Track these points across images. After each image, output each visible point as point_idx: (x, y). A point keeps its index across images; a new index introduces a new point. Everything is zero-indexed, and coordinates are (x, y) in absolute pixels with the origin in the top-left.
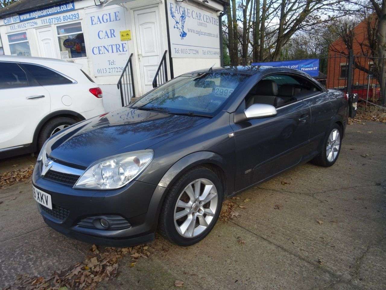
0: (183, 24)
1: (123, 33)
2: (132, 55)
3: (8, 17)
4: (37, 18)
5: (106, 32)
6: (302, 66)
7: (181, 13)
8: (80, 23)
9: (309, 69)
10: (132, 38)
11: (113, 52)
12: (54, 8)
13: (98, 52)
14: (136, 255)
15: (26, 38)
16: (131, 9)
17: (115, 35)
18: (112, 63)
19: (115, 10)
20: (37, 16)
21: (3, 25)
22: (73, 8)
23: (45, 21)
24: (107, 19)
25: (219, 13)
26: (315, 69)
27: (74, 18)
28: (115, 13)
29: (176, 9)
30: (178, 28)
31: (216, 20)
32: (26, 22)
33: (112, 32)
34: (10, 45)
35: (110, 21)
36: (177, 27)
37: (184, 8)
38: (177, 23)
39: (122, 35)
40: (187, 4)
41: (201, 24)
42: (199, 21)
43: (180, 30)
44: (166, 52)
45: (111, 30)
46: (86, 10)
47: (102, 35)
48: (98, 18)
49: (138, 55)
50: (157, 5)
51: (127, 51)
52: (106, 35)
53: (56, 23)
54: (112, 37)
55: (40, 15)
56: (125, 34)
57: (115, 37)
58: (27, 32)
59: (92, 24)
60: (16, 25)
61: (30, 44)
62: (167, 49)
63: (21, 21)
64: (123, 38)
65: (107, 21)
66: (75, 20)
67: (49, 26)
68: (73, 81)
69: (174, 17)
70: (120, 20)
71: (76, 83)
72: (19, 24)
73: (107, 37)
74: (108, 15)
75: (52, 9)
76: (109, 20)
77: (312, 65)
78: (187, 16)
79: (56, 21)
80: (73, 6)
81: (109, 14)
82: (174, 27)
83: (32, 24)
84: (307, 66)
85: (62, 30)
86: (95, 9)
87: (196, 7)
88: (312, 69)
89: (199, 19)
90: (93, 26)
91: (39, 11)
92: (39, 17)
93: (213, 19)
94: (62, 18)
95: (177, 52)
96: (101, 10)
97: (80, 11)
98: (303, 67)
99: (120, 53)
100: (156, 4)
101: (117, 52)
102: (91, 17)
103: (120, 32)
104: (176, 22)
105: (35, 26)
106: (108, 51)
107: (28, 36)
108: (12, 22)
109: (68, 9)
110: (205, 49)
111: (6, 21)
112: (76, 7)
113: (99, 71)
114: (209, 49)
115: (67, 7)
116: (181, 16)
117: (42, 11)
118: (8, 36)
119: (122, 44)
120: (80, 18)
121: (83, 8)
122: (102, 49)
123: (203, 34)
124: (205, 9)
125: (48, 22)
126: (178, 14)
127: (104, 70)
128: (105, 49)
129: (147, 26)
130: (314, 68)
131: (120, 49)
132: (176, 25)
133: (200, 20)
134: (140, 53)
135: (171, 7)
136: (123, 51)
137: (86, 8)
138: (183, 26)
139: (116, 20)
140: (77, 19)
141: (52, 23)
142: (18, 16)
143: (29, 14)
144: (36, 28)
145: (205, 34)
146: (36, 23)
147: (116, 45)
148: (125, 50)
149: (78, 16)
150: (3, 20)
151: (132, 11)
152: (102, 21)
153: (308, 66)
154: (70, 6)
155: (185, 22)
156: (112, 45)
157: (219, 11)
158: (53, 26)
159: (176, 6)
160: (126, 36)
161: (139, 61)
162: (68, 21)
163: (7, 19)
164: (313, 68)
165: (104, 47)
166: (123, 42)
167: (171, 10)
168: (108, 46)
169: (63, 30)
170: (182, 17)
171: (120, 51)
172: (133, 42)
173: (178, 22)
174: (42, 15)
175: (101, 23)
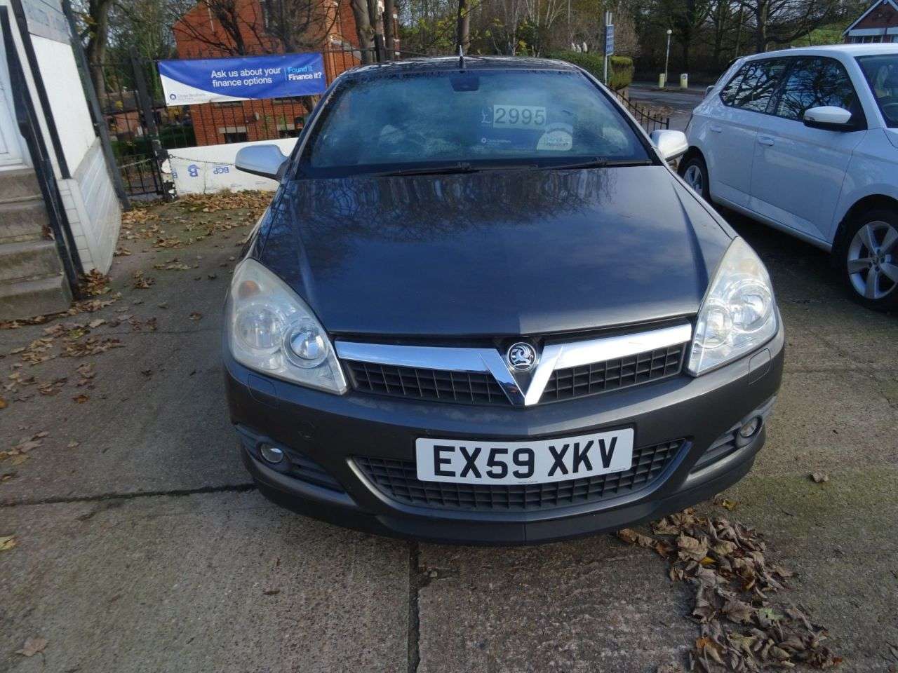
6: (289, 68)
9: (305, 77)
26: (318, 76)
77: (310, 67)
84: (299, 71)
88: (310, 77)
98: (291, 73)
130: (316, 75)
153: (303, 70)
164: (313, 74)
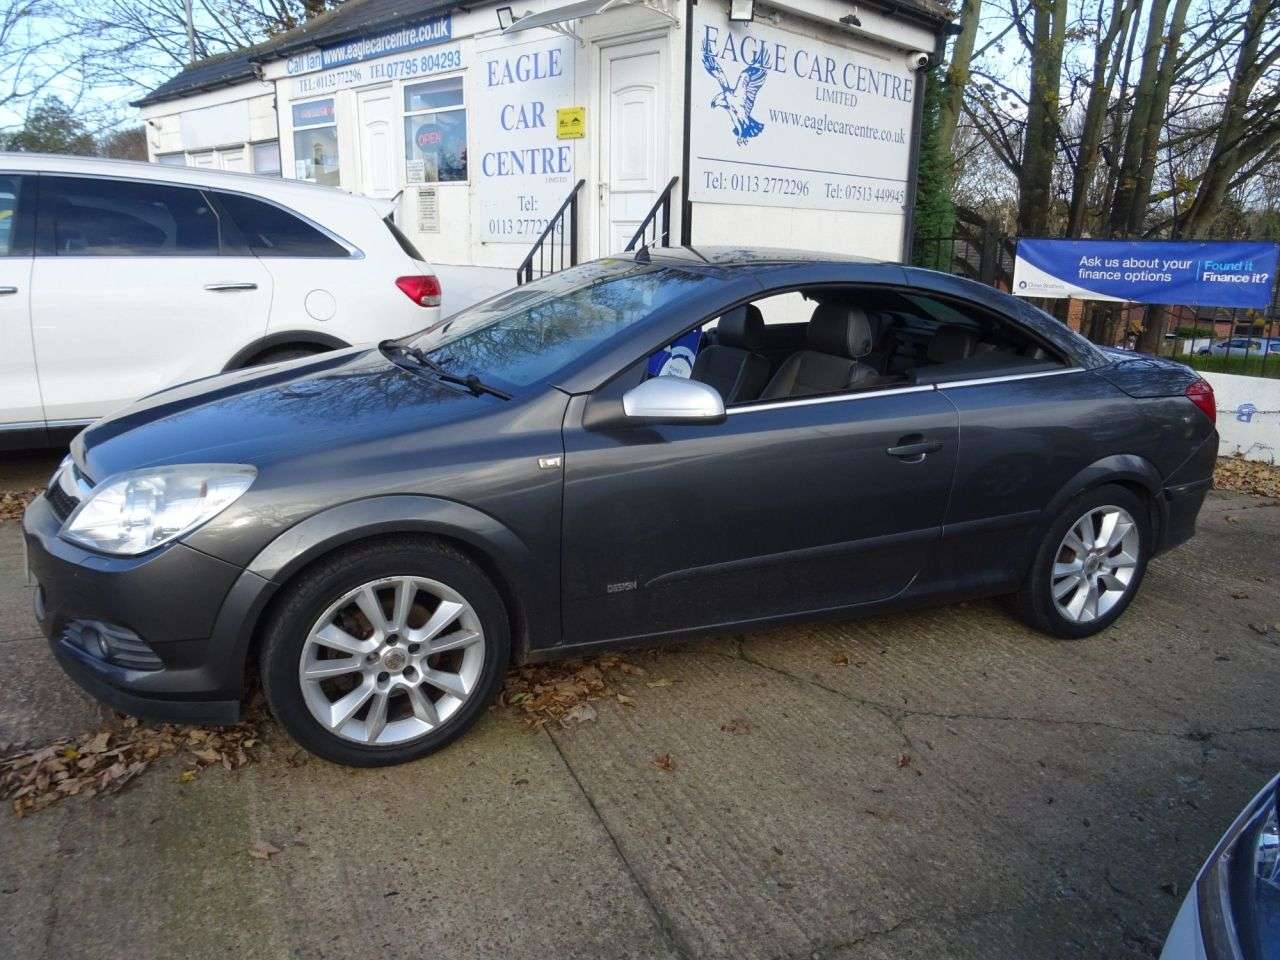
0: (751, 96)
1: (565, 114)
2: (582, 183)
3: (296, 54)
4: (362, 61)
5: (523, 110)
6: (1207, 263)
7: (749, 58)
8: (459, 80)
9: (1235, 279)
10: (586, 132)
11: (533, 172)
12: (404, 33)
13: (497, 168)
14: (210, 755)
15: (331, 117)
16: (593, 42)
17: (544, 121)
18: (527, 204)
19: (553, 45)
20: (361, 54)
21: (285, 78)
22: (446, 34)
23: (379, 68)
24: (528, 72)
25: (915, 60)
26: (1261, 279)
27: (447, 63)
28: (551, 53)
29: (729, 46)
30: (727, 107)
31: (903, 82)
32: (335, 71)
33: (538, 112)
34: (295, 133)
35: (536, 77)
36: (724, 103)
37: (763, 42)
38: (726, 89)
39: (562, 122)
40: (780, 28)
41: (833, 97)
42: (822, 85)
43: (736, 112)
44: (675, 181)
45: (534, 104)
46: (479, 41)
47: (512, 118)
48: (507, 66)
49: (600, 186)
50: (662, 32)
51: (569, 171)
52: (522, 119)
53: (405, 76)
54: (535, 125)
55: (368, 52)
56: (569, 119)
57: (543, 125)
58: (338, 99)
59: (491, 85)
60: (314, 78)
61: (341, 134)
62: (679, 173)
63: (326, 68)
64: (563, 130)
65: (528, 77)
66: (450, 69)
67: (387, 84)
68: (351, 250)
69: (715, 72)
70: (560, 74)
71: (360, 254)
72: (320, 75)
73: (522, 125)
74: (532, 57)
75: (399, 35)
76: (532, 74)
77: (1250, 265)
78: (774, 67)
79: (405, 70)
80: (449, 28)
81: (536, 55)
82: (713, 104)
83: (350, 77)
84: (1227, 268)
85: (416, 98)
86: (500, 40)
87: (816, 38)
88: (1245, 279)
89: (824, 79)
90: (492, 90)
91: (368, 42)
92: (368, 58)
93: (890, 81)
94: (419, 63)
95: (714, 183)
96: (516, 42)
97: (463, 44)
98: (1210, 269)
99: (553, 175)
100: (661, 28)
101: (545, 171)
102: (490, 64)
103: (558, 112)
104: (723, 86)
105: (356, 83)
106: (522, 168)
107: (337, 109)
108: (306, 71)
109: (437, 36)
110: (834, 180)
111: (292, 65)
112: (455, 34)
113: (493, 226)
114: (857, 182)
115: (432, 32)
116: (747, 66)
117: (373, 41)
118: (294, 107)
119: (560, 149)
120: (462, 66)
121: (471, 36)
122: (508, 159)
123: (837, 128)
124: (853, 46)
125: (385, 72)
126: (735, 59)
127: (508, 224)
128: (515, 162)
129: (633, 96)
130: (1256, 278)
131: (551, 162)
132: (722, 97)
133: (826, 81)
134: (605, 180)
135: (708, 40)
136: (561, 170)
137: (479, 36)
138: (752, 102)
139: (552, 75)
140: (454, 67)
141: (394, 77)
142: (319, 53)
143: (344, 49)
144: (359, 89)
145: (844, 129)
146: (358, 75)
147: (544, 150)
148: (565, 168)
149: (459, 58)
150: (287, 61)
151: (596, 48)
152: (514, 74)
153: (1234, 267)
154: (441, 28)
155: (761, 86)
156: (533, 151)
157: (918, 52)
158: (394, 83)
159: (730, 36)
160: (572, 124)
161: (601, 205)
162: (431, 72)
163: (294, 60)
164: (1251, 277)
165: (513, 154)
166: (563, 143)
167: (707, 49)
168: (523, 151)
169: (419, 97)
170: (751, 70)
171: (552, 171)
172: (589, 144)
173: (732, 87)
174: (373, 52)
175: (512, 81)
